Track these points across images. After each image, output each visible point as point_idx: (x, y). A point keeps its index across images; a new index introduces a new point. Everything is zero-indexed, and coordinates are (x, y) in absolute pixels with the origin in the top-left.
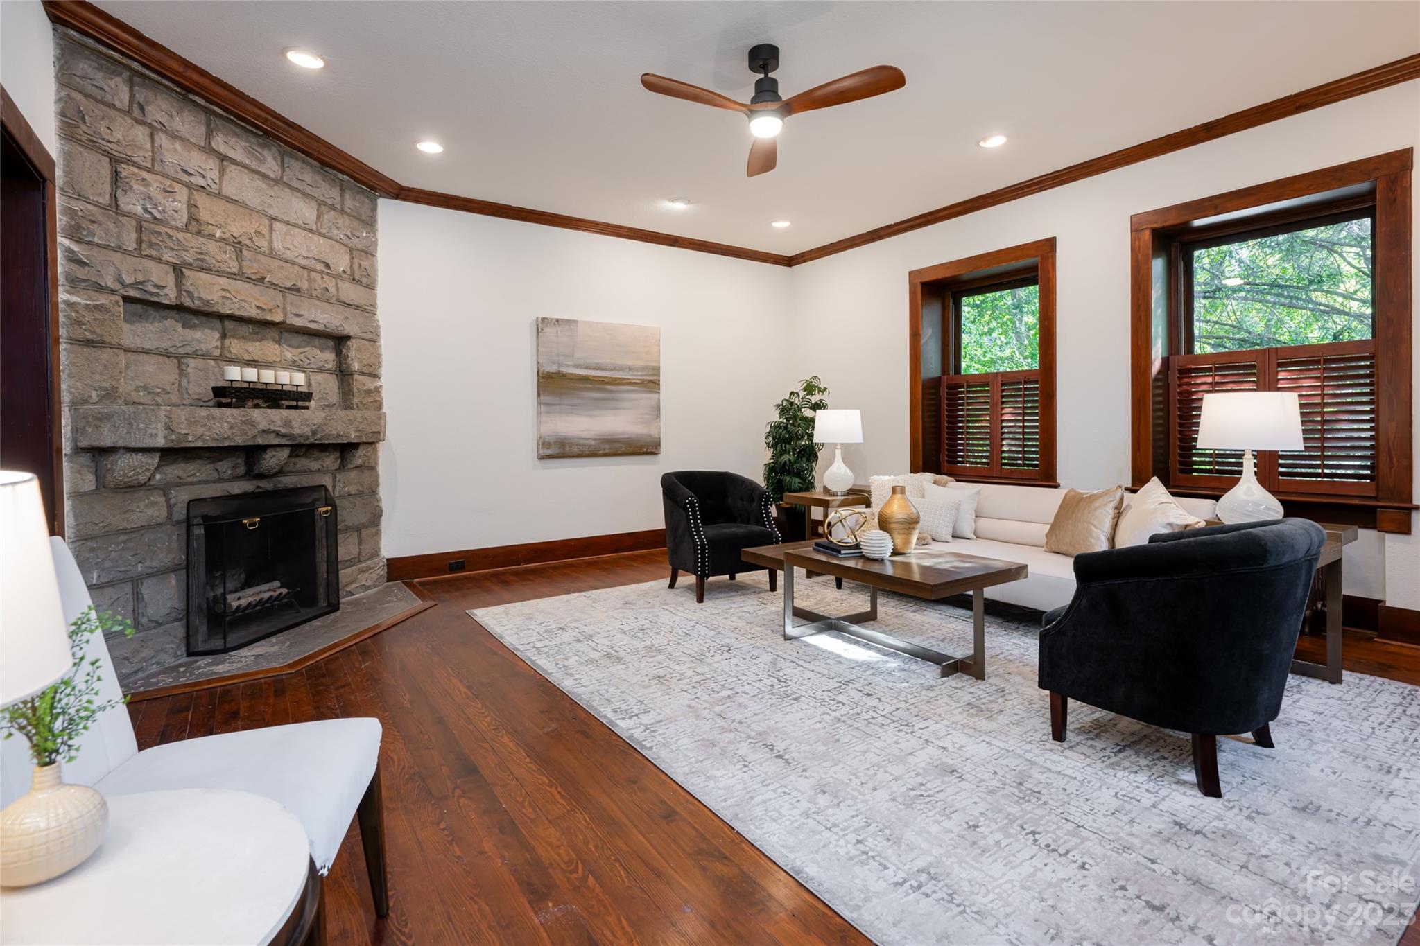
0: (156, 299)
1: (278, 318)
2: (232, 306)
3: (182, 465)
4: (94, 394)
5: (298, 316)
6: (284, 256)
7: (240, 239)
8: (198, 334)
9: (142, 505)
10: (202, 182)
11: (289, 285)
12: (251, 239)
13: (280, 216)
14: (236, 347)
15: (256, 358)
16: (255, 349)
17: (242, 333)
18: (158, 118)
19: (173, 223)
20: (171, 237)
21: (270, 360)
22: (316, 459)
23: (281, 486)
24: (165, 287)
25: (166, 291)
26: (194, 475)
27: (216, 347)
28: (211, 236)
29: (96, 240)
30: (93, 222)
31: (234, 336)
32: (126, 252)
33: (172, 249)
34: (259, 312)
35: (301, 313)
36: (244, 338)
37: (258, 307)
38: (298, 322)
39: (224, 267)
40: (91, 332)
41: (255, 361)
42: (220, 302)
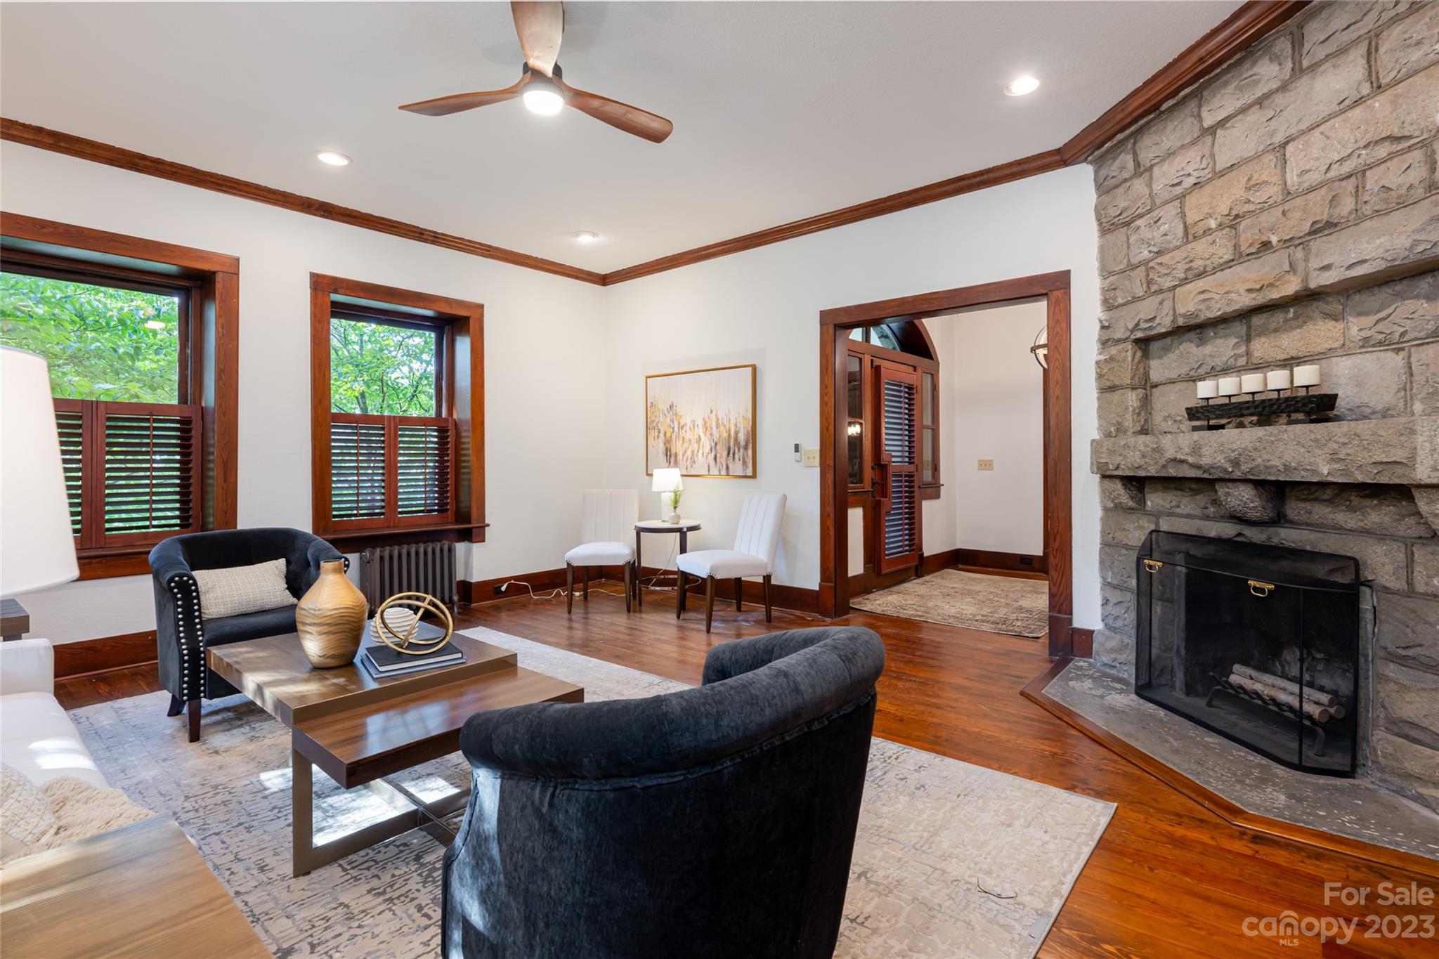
0: (1155, 332)
1: (1291, 287)
2: (1218, 306)
3: (1160, 494)
4: (1112, 429)
5: (1327, 268)
6: (1306, 185)
7: (1234, 213)
8: (1208, 349)
9: (1132, 526)
10: (1191, 181)
11: (1306, 227)
12: (1249, 201)
13: (1293, 131)
14: (1262, 347)
15: (1293, 353)
16: (1290, 342)
17: (1273, 326)
18: (1151, 155)
19: (1171, 246)
20: (1161, 264)
21: (1319, 349)
22: (1352, 509)
23: (1275, 541)
24: (1154, 318)
25: (1157, 321)
26: (1178, 507)
27: (1236, 357)
28: (1208, 232)
29: (1120, 301)
30: (1115, 289)
31: (1259, 335)
32: (1140, 299)
33: (1167, 274)
34: (1254, 295)
35: (1326, 263)
36: (1276, 330)
37: (1249, 291)
38: (1328, 278)
39: (1217, 261)
40: (1109, 380)
41: (1292, 358)
42: (1202, 307)
